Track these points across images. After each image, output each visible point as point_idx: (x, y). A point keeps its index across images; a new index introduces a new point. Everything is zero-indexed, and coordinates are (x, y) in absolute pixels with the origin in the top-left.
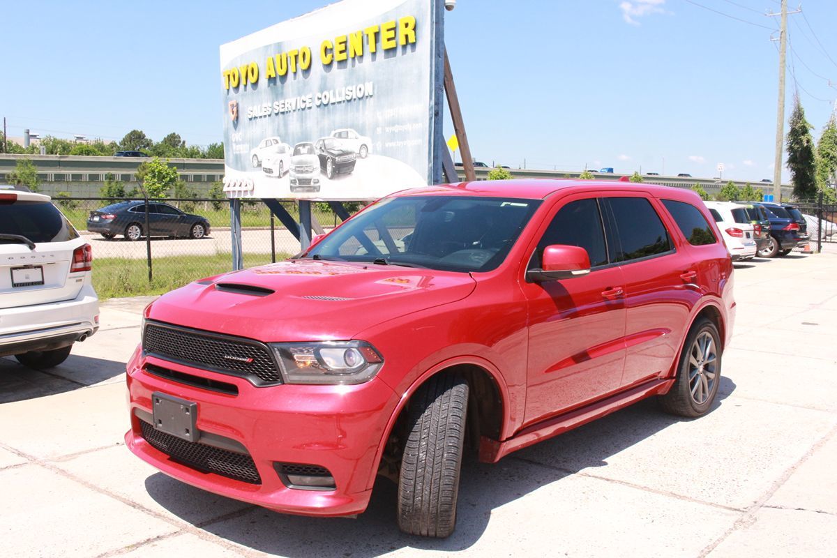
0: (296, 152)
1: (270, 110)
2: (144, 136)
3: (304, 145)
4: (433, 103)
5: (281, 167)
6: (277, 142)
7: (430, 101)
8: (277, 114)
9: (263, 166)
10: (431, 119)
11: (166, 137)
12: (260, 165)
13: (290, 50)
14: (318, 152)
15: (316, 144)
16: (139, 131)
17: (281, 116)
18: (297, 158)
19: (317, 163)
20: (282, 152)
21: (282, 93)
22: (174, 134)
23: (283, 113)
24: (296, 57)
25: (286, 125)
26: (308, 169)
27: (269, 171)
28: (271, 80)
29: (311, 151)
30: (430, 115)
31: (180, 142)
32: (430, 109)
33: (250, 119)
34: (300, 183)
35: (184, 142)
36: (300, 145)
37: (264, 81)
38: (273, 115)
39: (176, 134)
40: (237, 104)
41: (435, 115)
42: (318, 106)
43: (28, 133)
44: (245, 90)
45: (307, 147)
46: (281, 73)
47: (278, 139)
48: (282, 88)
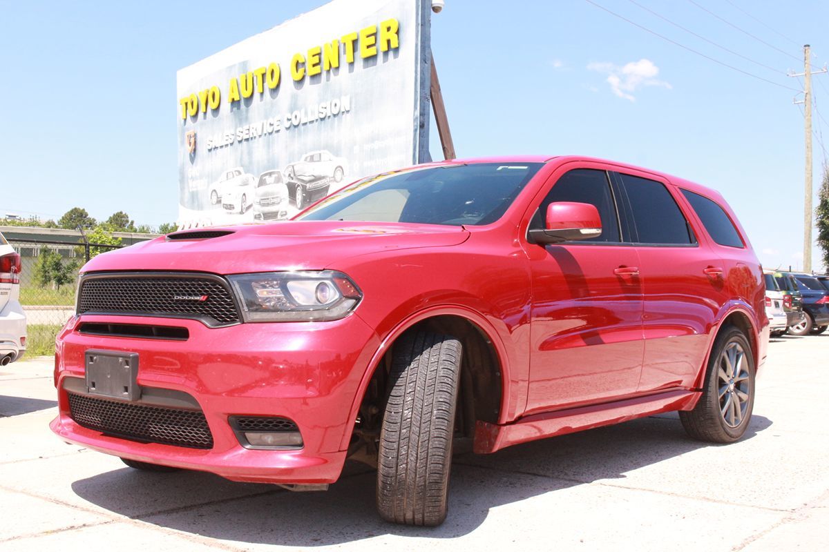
0: (262, 183)
1: (233, 137)
2: (87, 215)
3: (270, 174)
4: (418, 113)
5: (244, 201)
6: (240, 173)
7: (415, 111)
8: (240, 142)
9: (223, 202)
10: (415, 130)
11: (112, 216)
12: (219, 202)
13: (256, 68)
14: (287, 180)
15: (284, 171)
16: (81, 209)
17: (244, 143)
18: (263, 189)
19: (285, 192)
20: (245, 184)
21: (247, 118)
22: (121, 213)
23: (247, 140)
24: (264, 75)
25: (250, 153)
26: (275, 200)
27: (230, 207)
28: (235, 103)
29: (278, 180)
30: (414, 126)
31: (127, 221)
32: (415, 120)
33: (210, 150)
34: (265, 218)
35: (132, 222)
36: (266, 175)
37: (226, 107)
38: (236, 143)
39: (124, 213)
40: (195, 135)
41: (420, 127)
42: (288, 129)
44: (205, 118)
45: (274, 176)
46: (247, 94)
47: (241, 169)
48: (247, 111)
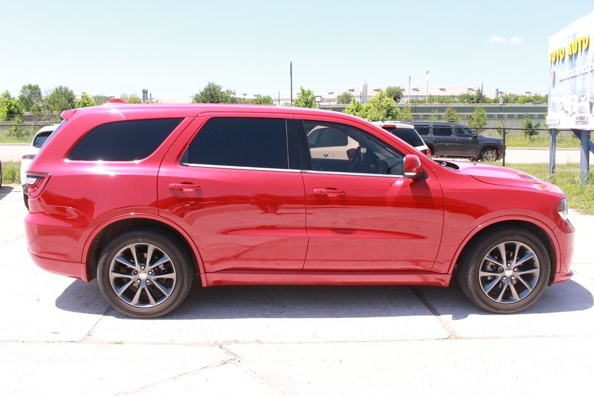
0: (580, 101)
1: (569, 75)
3: (583, 96)
5: (572, 109)
6: (571, 95)
8: (572, 77)
9: (564, 109)
12: (563, 109)
13: (579, 38)
14: (589, 100)
15: (589, 96)
17: (573, 78)
18: (580, 104)
19: (588, 106)
20: (573, 101)
21: (575, 65)
23: (574, 77)
24: (582, 42)
25: (575, 84)
26: (584, 111)
27: (567, 112)
28: (571, 57)
29: (586, 100)
33: (560, 81)
34: (580, 119)
36: (581, 96)
37: (567, 58)
38: (570, 78)
40: (554, 73)
42: (591, 72)
43: (497, 91)
44: (559, 64)
45: (584, 97)
46: (574, 52)
47: (571, 92)
48: (575, 61)
